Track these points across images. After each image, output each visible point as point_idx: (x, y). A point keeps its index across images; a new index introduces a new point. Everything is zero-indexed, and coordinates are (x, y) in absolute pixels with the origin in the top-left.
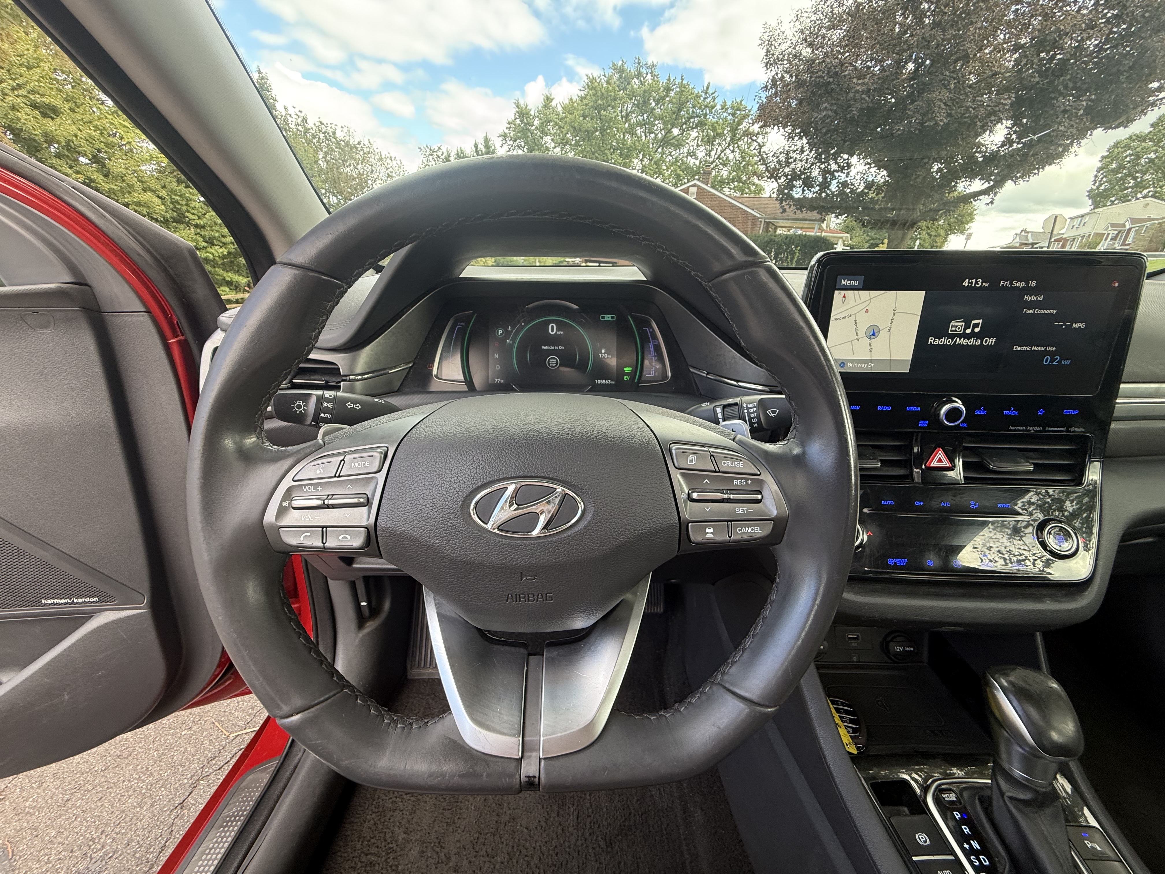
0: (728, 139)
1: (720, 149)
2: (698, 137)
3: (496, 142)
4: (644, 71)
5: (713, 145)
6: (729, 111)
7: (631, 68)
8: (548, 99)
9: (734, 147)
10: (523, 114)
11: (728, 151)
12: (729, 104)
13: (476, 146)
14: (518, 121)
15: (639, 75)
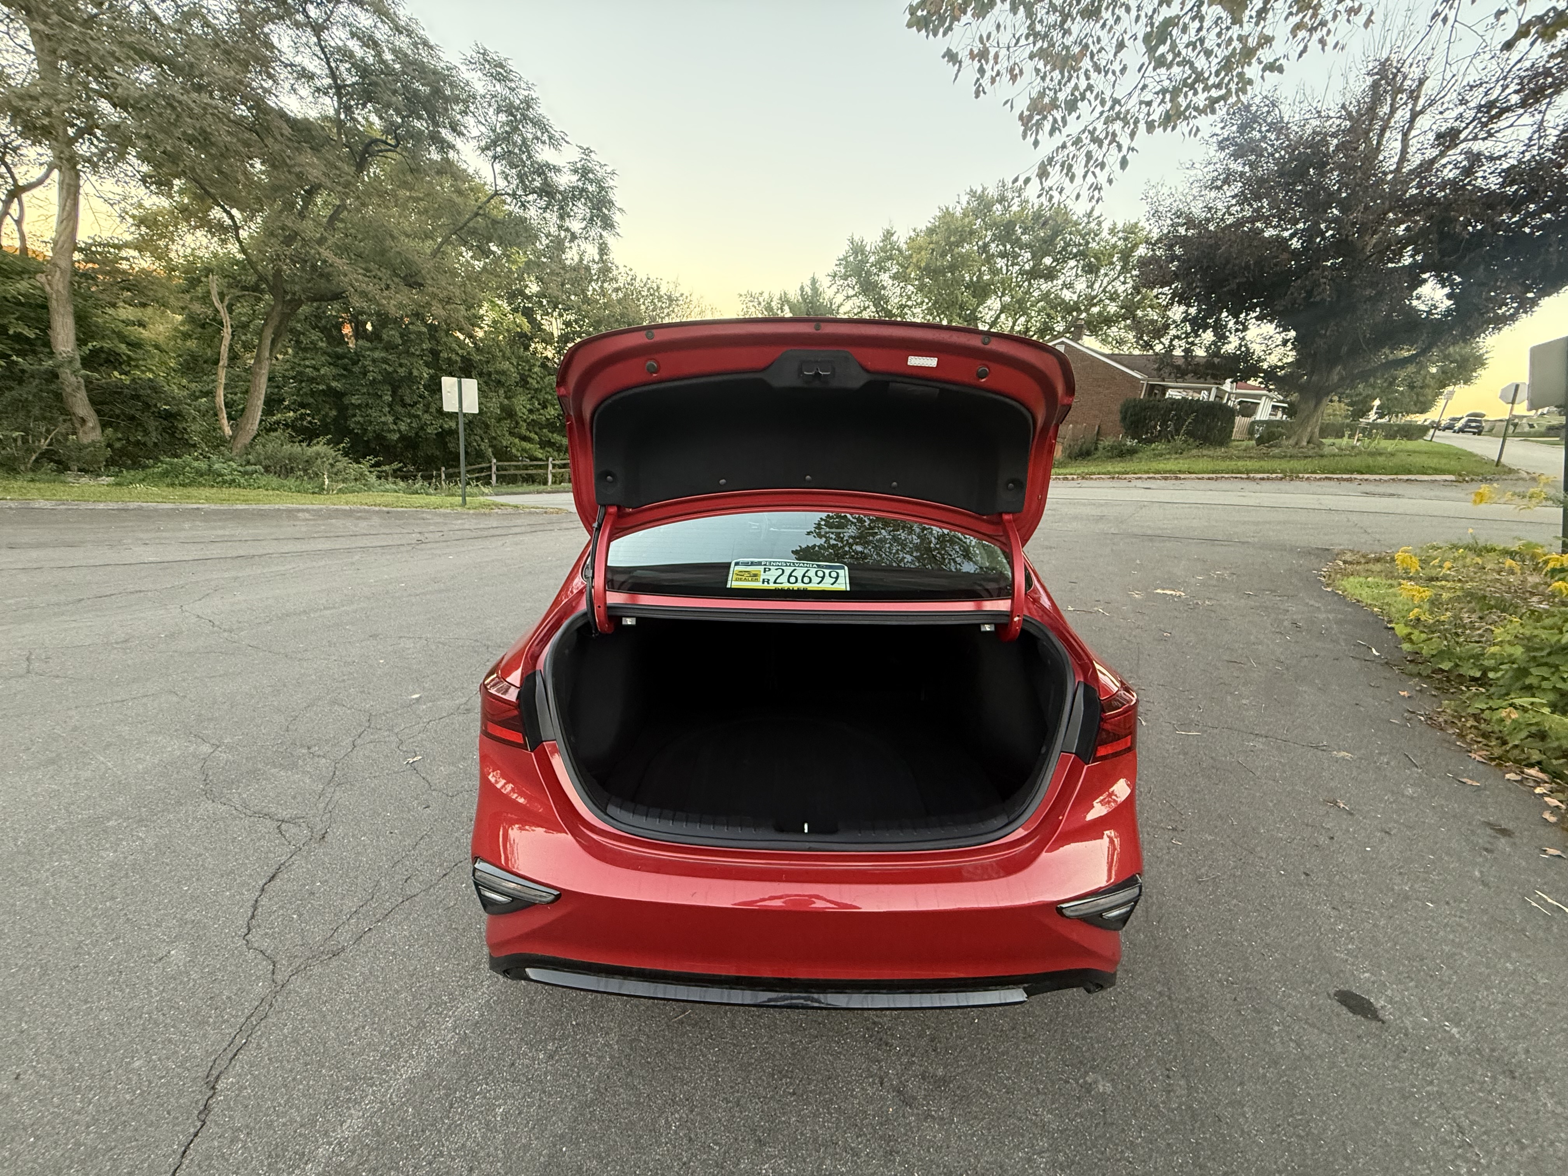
0: (1118, 268)
1: (1106, 279)
2: (1077, 266)
3: (824, 282)
4: (1009, 195)
5: (1097, 276)
6: (1121, 235)
7: (992, 192)
8: (888, 235)
9: (1125, 277)
10: (858, 249)
11: (1117, 284)
12: (1120, 226)
13: (802, 289)
14: (851, 259)
15: (1002, 199)
